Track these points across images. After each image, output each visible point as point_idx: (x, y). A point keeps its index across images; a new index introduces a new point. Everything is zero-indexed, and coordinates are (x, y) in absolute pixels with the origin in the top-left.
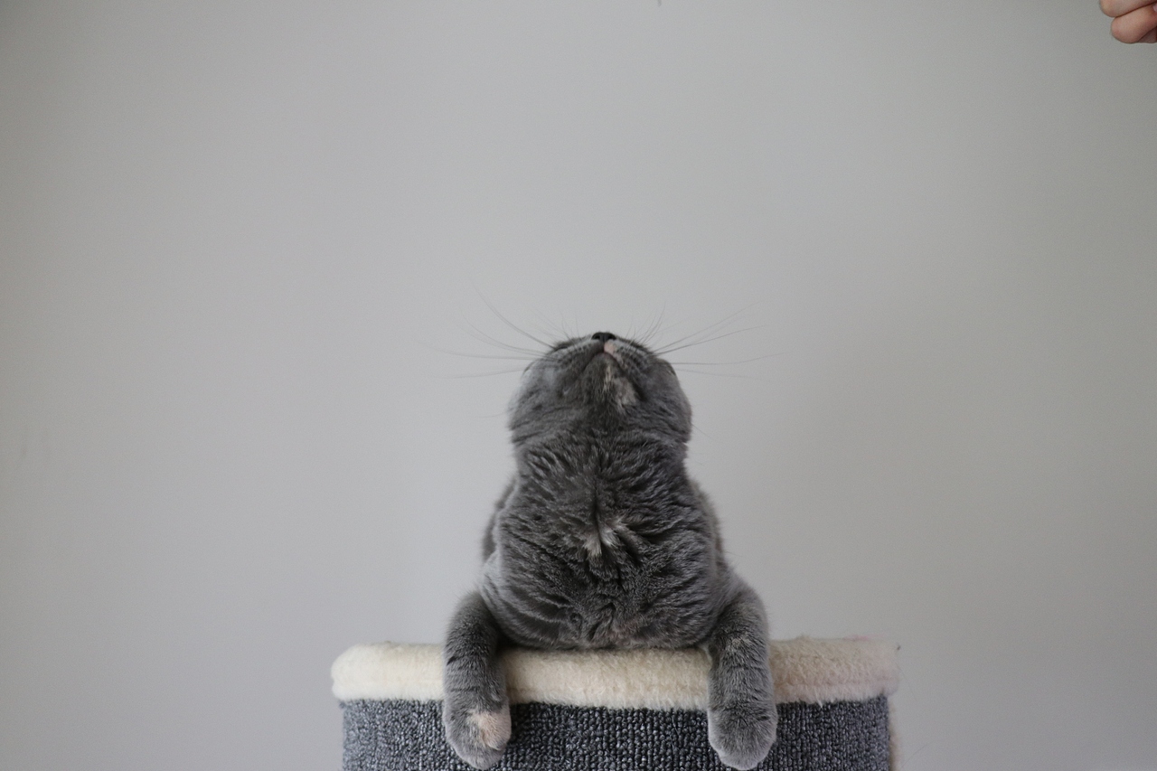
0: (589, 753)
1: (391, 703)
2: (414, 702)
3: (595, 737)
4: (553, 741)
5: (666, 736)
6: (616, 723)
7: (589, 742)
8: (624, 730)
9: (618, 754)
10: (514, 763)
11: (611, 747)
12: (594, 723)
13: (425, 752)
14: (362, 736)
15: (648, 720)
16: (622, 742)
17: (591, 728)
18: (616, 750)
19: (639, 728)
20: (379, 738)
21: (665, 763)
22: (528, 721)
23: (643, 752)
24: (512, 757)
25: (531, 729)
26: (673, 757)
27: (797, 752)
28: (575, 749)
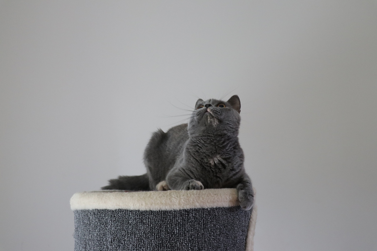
0: (136, 223)
1: (83, 211)
2: (89, 210)
3: (137, 219)
4: (126, 220)
5: (158, 218)
6: (143, 214)
7: (135, 220)
8: (146, 217)
9: (144, 224)
10: (115, 227)
11: (142, 222)
12: (137, 215)
13: (92, 225)
14: (77, 221)
15: (153, 213)
16: (145, 220)
17: (136, 216)
18: (144, 222)
19: (150, 216)
20: (81, 221)
21: (158, 226)
22: (119, 214)
23: (151, 223)
24: (115, 225)
25: (119, 217)
26: (160, 224)
27: (202, 223)
28: (132, 222)
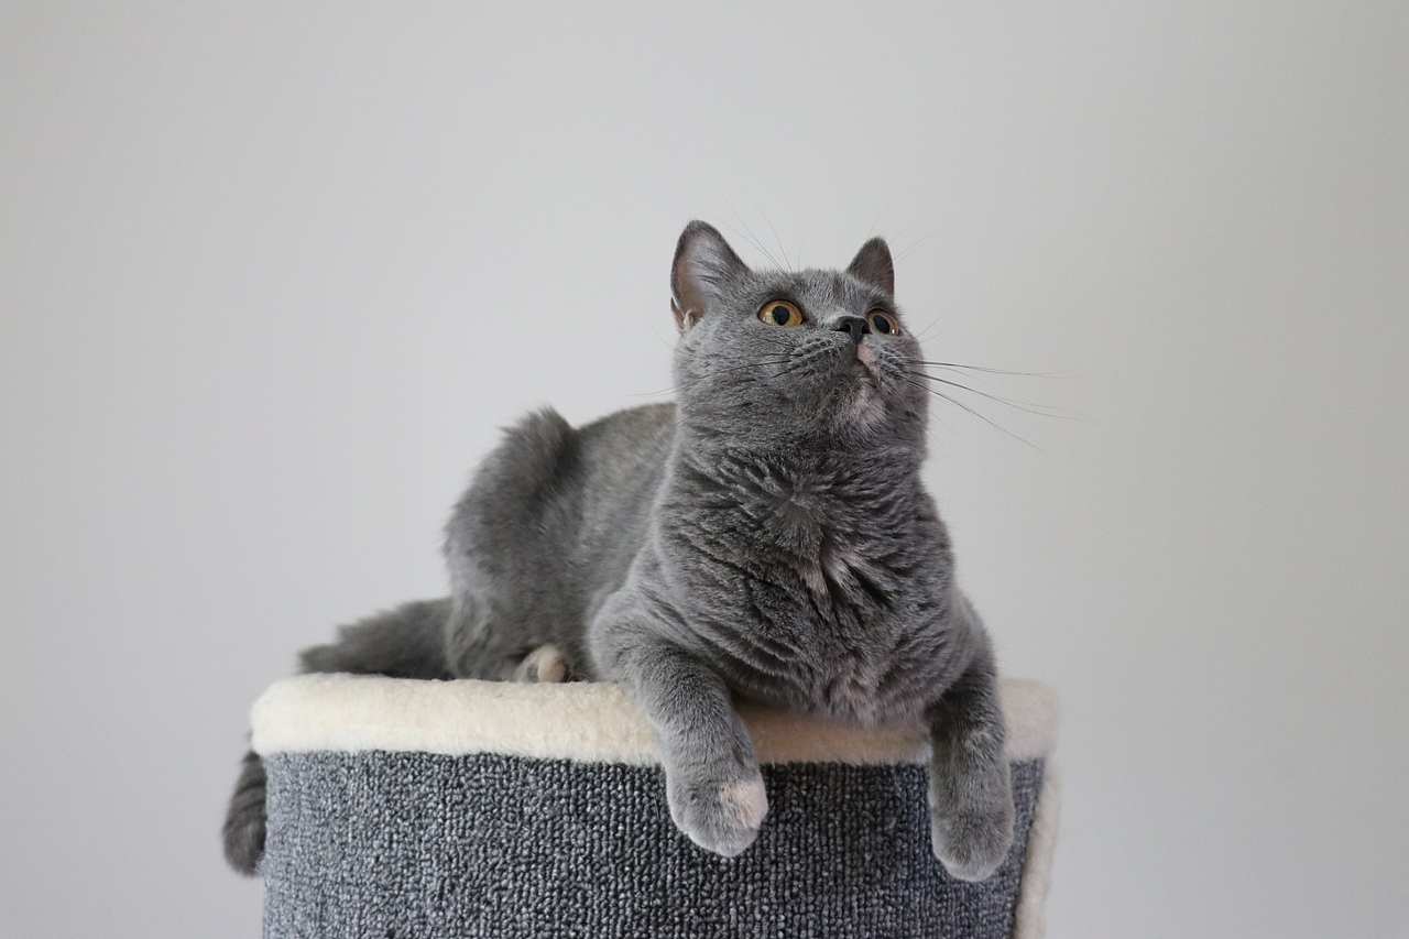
0: (552, 818)
1: (316, 756)
2: (342, 753)
3: (560, 797)
4: (508, 803)
5: (651, 799)
6: (586, 780)
7: (551, 804)
8: (597, 790)
9: (588, 820)
10: (460, 831)
11: (579, 811)
12: (559, 780)
13: (355, 818)
14: (283, 801)
15: (628, 777)
16: (594, 805)
17: (555, 786)
18: (586, 815)
19: (616, 787)
20: (304, 803)
21: (649, 834)
22: (477, 776)
23: (620, 818)
24: (458, 822)
25: (481, 787)
26: (660, 826)
28: (534, 813)
